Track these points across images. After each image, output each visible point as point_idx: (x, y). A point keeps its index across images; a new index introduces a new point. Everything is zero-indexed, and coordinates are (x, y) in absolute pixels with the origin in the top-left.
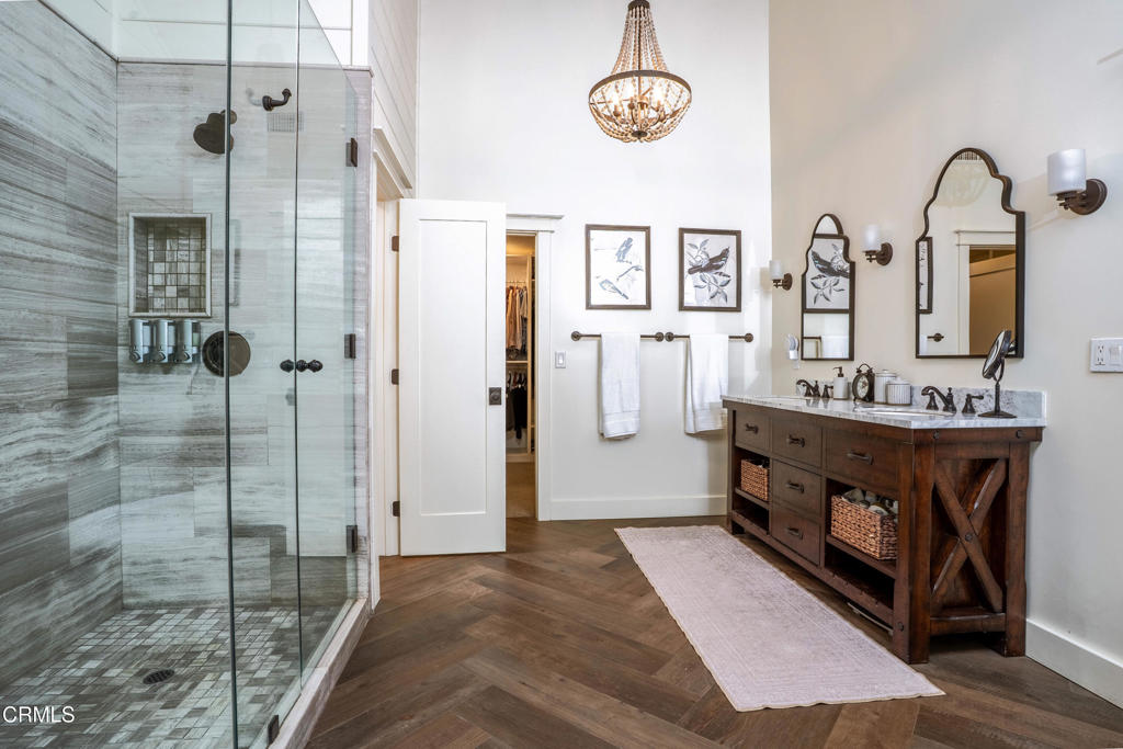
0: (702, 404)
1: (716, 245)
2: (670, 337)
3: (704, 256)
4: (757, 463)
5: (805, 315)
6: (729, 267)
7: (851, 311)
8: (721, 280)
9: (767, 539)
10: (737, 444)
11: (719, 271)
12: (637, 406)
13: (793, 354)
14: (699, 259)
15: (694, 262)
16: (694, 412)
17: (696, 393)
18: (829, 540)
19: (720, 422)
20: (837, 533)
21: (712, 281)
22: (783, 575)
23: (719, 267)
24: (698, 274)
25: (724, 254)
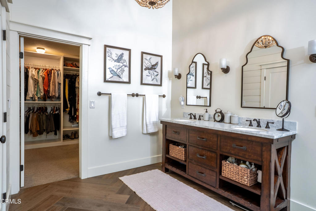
0: (150, 122)
1: (154, 60)
2: (137, 95)
3: (150, 64)
4: (178, 146)
5: (188, 89)
6: (158, 69)
7: (210, 89)
8: (156, 74)
9: (186, 176)
10: (167, 138)
11: (155, 70)
12: (125, 124)
13: (182, 103)
14: (148, 65)
15: (146, 66)
16: (146, 125)
17: (147, 118)
18: (221, 178)
19: (156, 128)
20: (225, 175)
21: (152, 74)
22: (196, 190)
23: (155, 69)
24: (148, 71)
25: (157, 64)
